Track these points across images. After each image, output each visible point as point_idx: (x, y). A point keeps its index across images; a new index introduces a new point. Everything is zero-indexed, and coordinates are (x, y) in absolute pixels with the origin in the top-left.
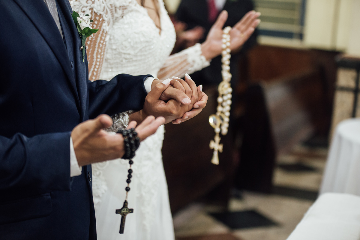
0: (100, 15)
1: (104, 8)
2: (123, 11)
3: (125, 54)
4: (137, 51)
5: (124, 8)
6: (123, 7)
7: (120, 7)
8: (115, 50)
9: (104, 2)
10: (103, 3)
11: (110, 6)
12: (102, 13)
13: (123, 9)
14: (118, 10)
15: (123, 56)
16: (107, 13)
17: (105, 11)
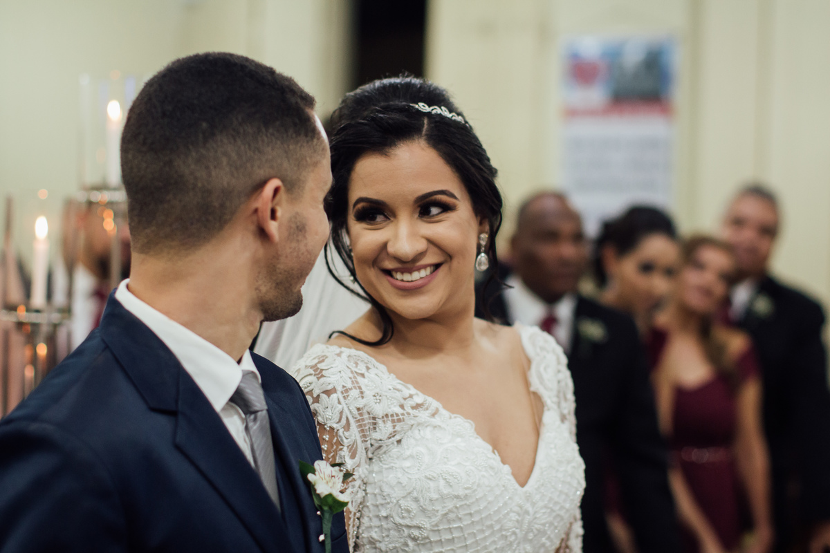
0: (332, 429)
1: (341, 413)
2: (394, 427)
3: (409, 527)
4: (435, 520)
5: (396, 419)
6: (392, 416)
7: (387, 415)
8: (386, 518)
9: (342, 400)
10: (339, 403)
11: (355, 412)
12: (335, 426)
13: (393, 421)
14: (380, 422)
15: (406, 531)
16: (347, 427)
17: (344, 421)
